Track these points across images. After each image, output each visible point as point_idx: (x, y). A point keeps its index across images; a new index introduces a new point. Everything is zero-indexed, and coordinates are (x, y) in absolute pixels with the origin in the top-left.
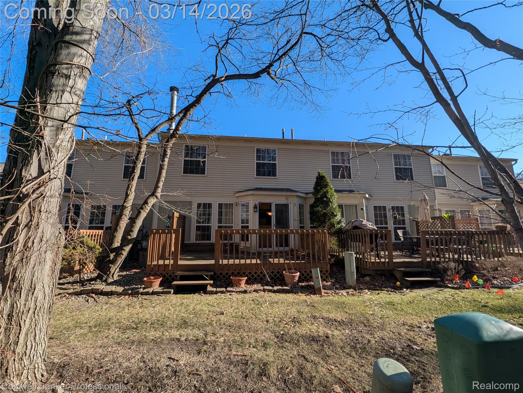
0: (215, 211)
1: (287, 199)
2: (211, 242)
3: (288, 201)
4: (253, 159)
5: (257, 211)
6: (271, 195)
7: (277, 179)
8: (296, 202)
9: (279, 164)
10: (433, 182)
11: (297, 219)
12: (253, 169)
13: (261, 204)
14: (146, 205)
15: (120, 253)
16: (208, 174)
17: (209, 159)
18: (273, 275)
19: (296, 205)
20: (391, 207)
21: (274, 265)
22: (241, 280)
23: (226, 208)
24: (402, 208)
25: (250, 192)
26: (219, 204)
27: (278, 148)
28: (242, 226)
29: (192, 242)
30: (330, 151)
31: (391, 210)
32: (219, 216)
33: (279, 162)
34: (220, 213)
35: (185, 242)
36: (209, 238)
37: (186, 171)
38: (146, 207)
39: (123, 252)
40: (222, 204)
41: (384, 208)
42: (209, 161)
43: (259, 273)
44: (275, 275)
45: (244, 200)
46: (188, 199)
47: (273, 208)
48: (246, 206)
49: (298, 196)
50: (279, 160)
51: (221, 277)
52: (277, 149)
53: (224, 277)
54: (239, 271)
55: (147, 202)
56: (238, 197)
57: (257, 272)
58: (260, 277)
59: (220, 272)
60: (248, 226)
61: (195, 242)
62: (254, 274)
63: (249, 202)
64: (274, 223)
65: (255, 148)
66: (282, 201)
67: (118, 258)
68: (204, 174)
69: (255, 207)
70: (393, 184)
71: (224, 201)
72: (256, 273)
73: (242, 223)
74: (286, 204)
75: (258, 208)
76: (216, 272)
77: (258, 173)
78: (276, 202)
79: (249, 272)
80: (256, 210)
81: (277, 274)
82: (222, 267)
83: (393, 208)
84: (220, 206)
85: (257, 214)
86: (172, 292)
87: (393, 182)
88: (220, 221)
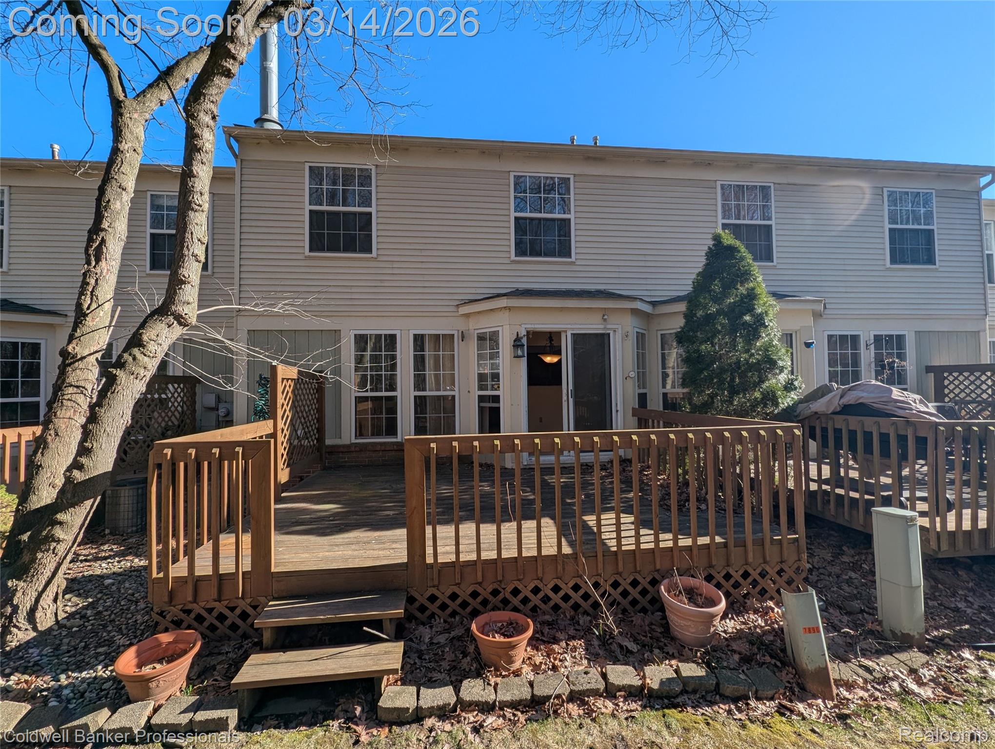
0: (405, 354)
1: (605, 320)
2: (399, 439)
3: (609, 326)
4: (505, 206)
5: (523, 356)
6: (562, 309)
7: (573, 263)
8: (629, 329)
9: (579, 221)
10: (983, 267)
11: (632, 374)
12: (506, 237)
13: (533, 335)
14: (136, 351)
15: (47, 537)
16: (381, 252)
17: (381, 208)
18: (616, 594)
19: (630, 337)
20: (872, 338)
21: (620, 557)
22: (513, 647)
23: (435, 347)
24: (900, 339)
25: (503, 302)
26: (415, 335)
27: (575, 175)
28: (479, 396)
29: (348, 442)
30: (719, 184)
31: (873, 346)
32: (416, 369)
33: (579, 215)
34: (419, 362)
35: (328, 442)
36: (392, 429)
37: (317, 244)
38: (134, 359)
39: (58, 532)
40: (423, 336)
41: (855, 339)
42: (380, 214)
43: (566, 589)
44: (625, 594)
45: (486, 325)
46: (326, 324)
47: (567, 345)
48: (489, 340)
49: (635, 312)
50: (579, 209)
51: (433, 608)
52: (572, 177)
53: (444, 607)
54: (496, 586)
55: (141, 340)
56: (467, 316)
57: (562, 585)
58: (571, 602)
59: (428, 594)
60: (499, 396)
61: (354, 441)
62: (551, 594)
63: (500, 329)
64: (571, 387)
65: (512, 175)
66: (591, 325)
67: (39, 555)
68: (370, 251)
69: (517, 343)
70: (882, 274)
71: (428, 328)
72: (556, 589)
73: (481, 388)
74: (602, 335)
75: (525, 347)
76: (416, 595)
77: (521, 249)
78: (573, 329)
79: (531, 586)
80: (520, 353)
81: (630, 589)
82: (436, 576)
83: (878, 339)
84: (419, 341)
85: (524, 362)
86: (233, 723)
87: (882, 268)
88: (420, 382)
